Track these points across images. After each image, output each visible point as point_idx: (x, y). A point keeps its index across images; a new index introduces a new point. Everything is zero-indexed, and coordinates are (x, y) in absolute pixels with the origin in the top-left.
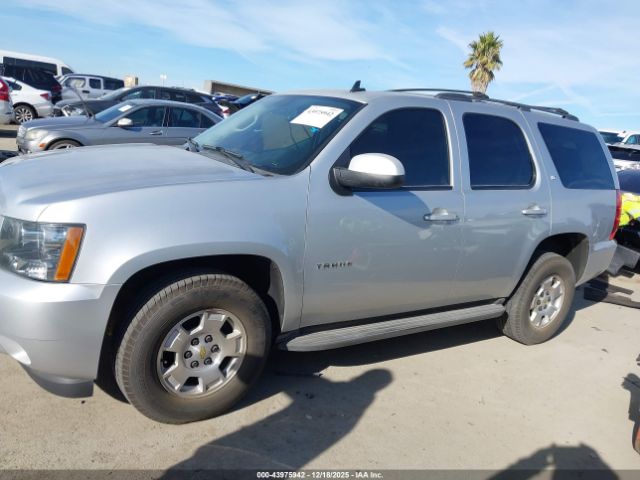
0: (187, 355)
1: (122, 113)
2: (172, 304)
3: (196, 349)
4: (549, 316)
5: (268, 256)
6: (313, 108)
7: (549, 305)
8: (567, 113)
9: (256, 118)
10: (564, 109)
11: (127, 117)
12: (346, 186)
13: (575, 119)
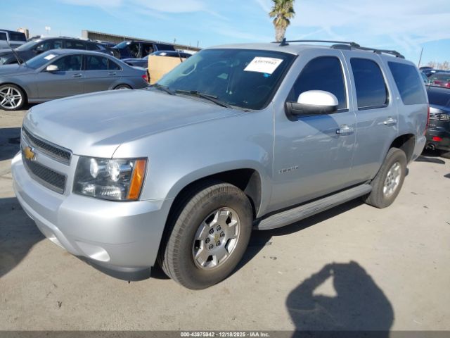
0: (207, 241)
1: (48, 61)
2: (203, 207)
3: (212, 236)
4: (393, 188)
5: (252, 168)
6: (257, 59)
7: (393, 181)
8: (399, 54)
9: (195, 66)
10: (397, 51)
11: (53, 64)
12: (294, 114)
13: (403, 57)
